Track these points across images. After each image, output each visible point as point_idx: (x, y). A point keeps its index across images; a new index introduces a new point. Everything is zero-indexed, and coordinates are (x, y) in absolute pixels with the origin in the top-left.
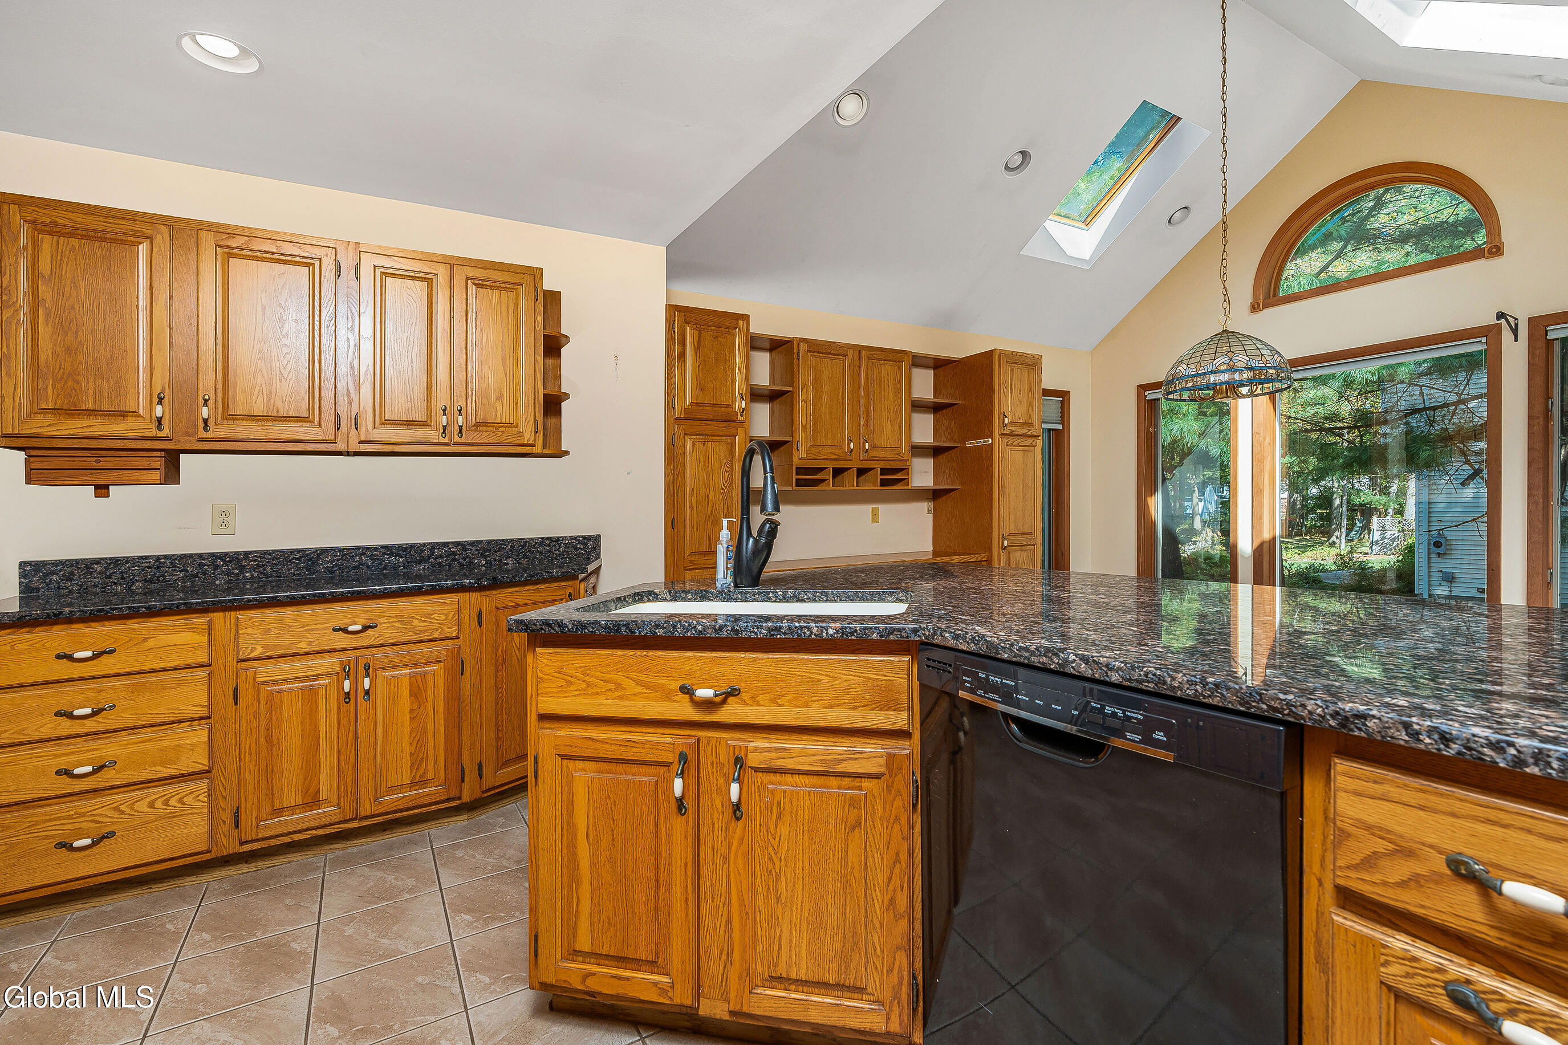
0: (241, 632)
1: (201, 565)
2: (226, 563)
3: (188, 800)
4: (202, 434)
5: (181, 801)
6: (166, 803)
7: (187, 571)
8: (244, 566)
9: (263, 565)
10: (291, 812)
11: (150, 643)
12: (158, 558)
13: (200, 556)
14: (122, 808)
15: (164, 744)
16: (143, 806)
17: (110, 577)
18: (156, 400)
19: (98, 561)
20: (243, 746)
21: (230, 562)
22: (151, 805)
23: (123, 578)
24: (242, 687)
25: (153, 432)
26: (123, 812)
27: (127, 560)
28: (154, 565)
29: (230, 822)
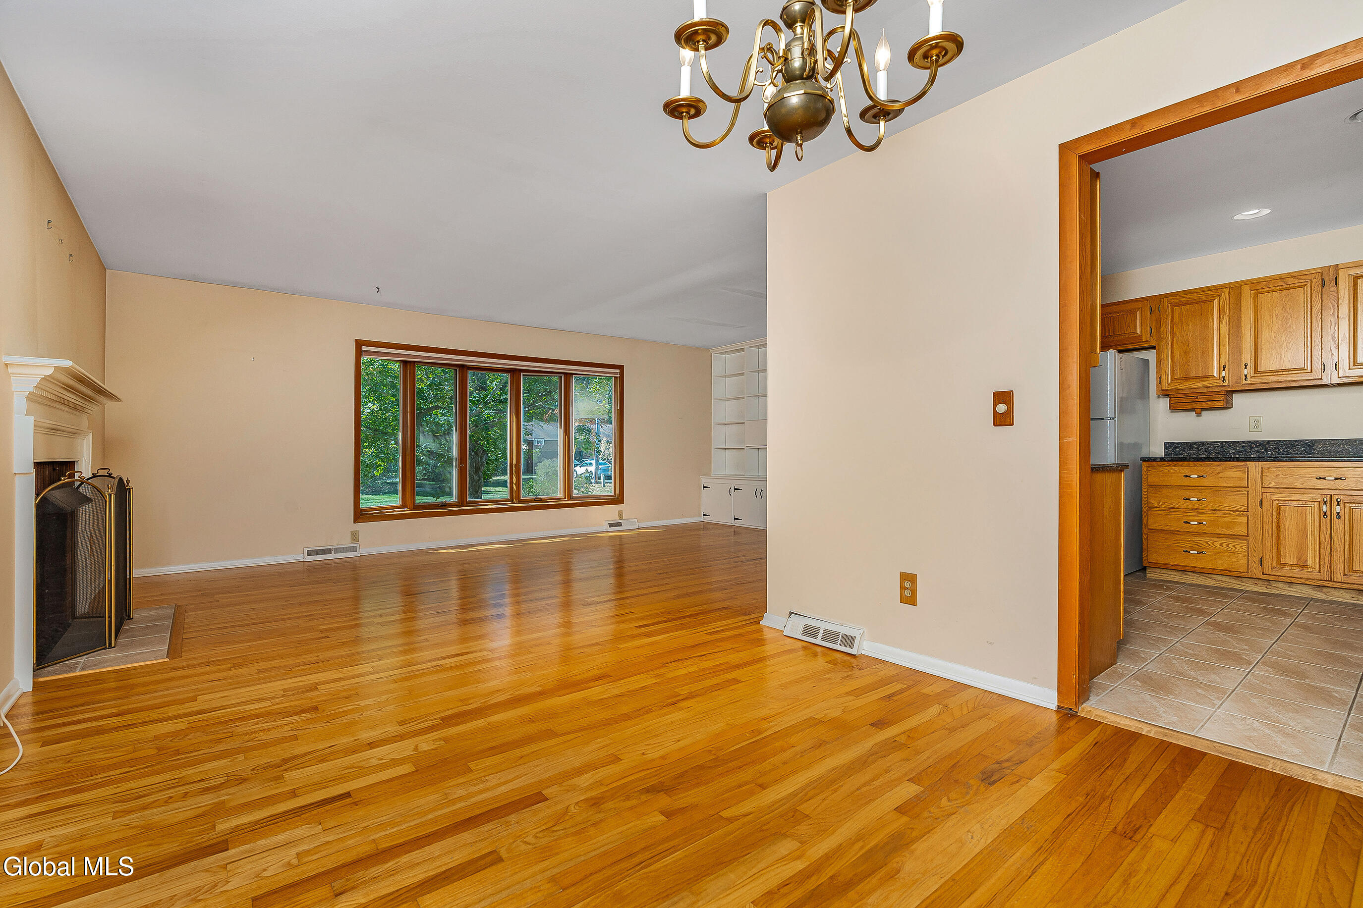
0: (1263, 474)
1: (1243, 447)
2: (1257, 446)
3: (1238, 547)
4: (1244, 382)
5: (1234, 546)
6: (1227, 545)
7: (1237, 449)
8: (1267, 448)
9: (1278, 448)
10: (1291, 568)
11: (1220, 475)
12: (1222, 443)
13: (1243, 442)
14: (1209, 543)
15: (1227, 519)
16: (1218, 544)
18: (1222, 369)
20: (1264, 528)
21: (1259, 445)
22: (1221, 545)
24: (1264, 500)
25: (1221, 383)
26: (1209, 545)
28: (1220, 446)
29: (1258, 562)
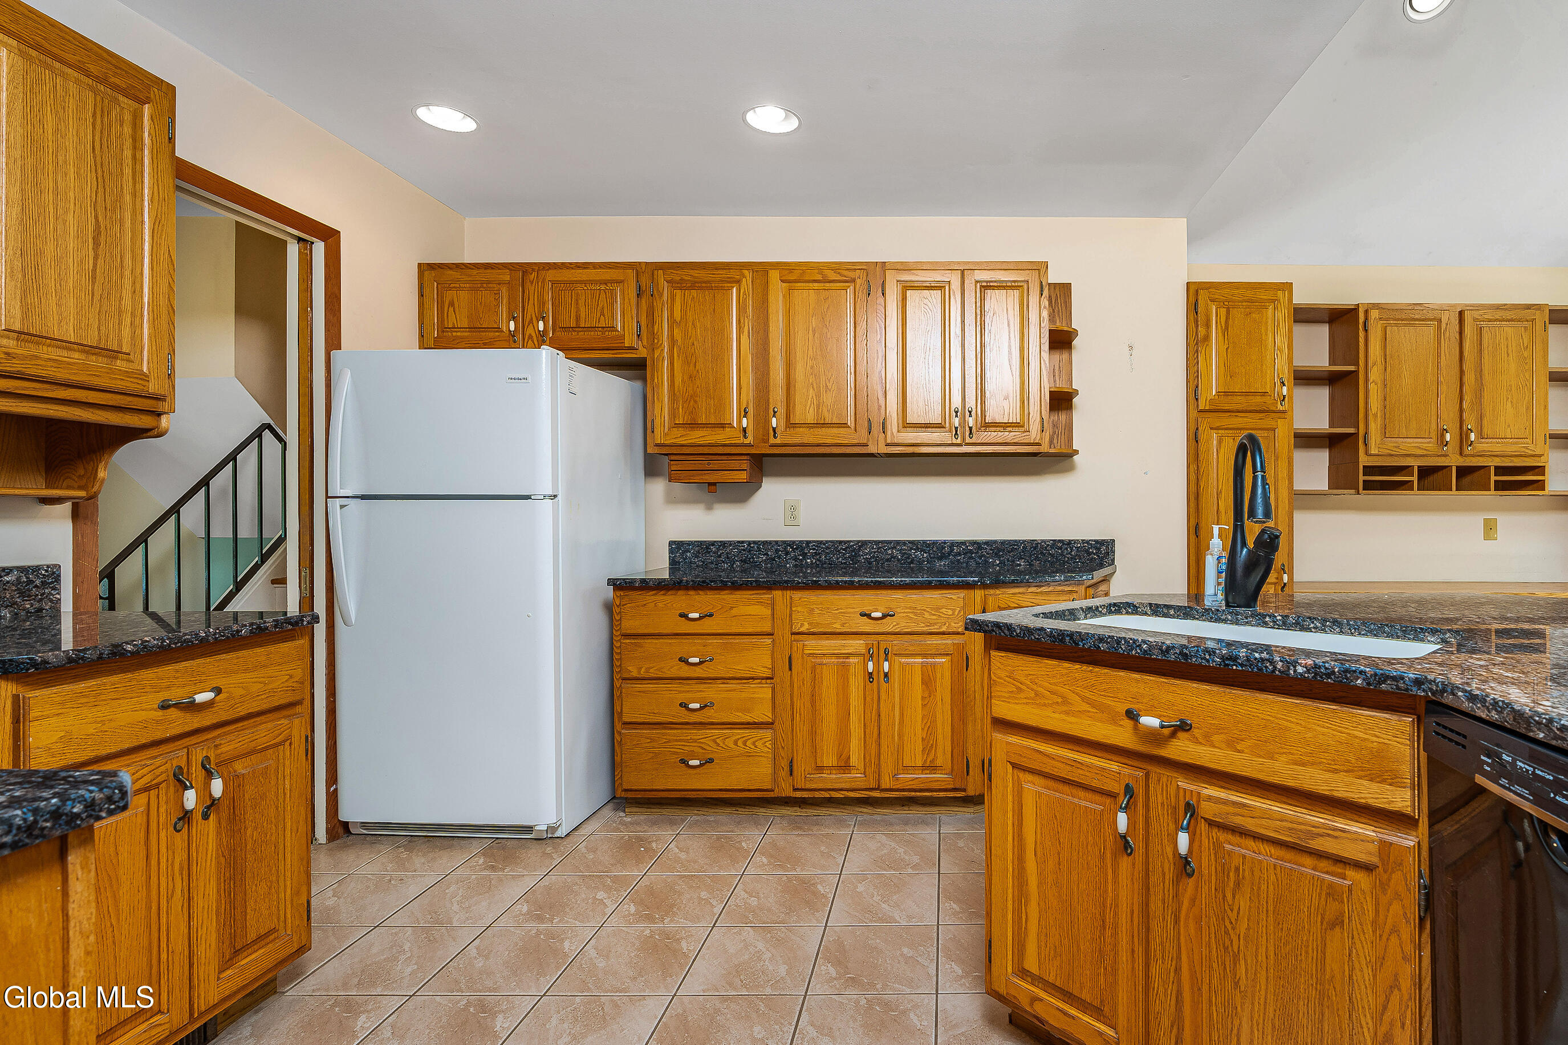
0: (793, 609)
1: (777, 551)
2: (794, 550)
3: (759, 744)
4: (772, 441)
5: (754, 743)
6: (745, 743)
7: (768, 555)
8: (806, 553)
9: (819, 553)
10: (829, 772)
11: (734, 612)
12: (749, 543)
13: (777, 542)
14: (718, 741)
15: (744, 695)
16: (730, 742)
17: (720, 556)
18: (743, 413)
19: (713, 543)
20: (795, 707)
21: (796, 549)
22: (736, 743)
23: (728, 558)
24: (794, 655)
25: (742, 440)
26: (718, 745)
27: (730, 543)
28: (747, 548)
29: (787, 769)
